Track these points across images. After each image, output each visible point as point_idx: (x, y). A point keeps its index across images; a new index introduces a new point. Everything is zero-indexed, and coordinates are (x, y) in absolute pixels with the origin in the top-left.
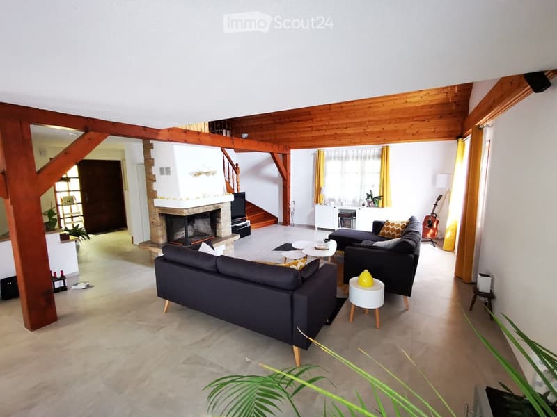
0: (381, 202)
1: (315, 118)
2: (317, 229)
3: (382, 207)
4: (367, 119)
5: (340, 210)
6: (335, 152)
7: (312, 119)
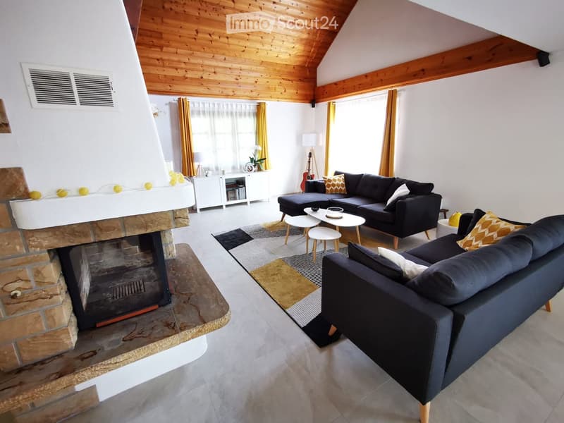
0: (263, 164)
1: (167, 46)
2: (198, 211)
3: (266, 169)
4: (238, 66)
5: (226, 180)
6: (204, 104)
7: (161, 47)
